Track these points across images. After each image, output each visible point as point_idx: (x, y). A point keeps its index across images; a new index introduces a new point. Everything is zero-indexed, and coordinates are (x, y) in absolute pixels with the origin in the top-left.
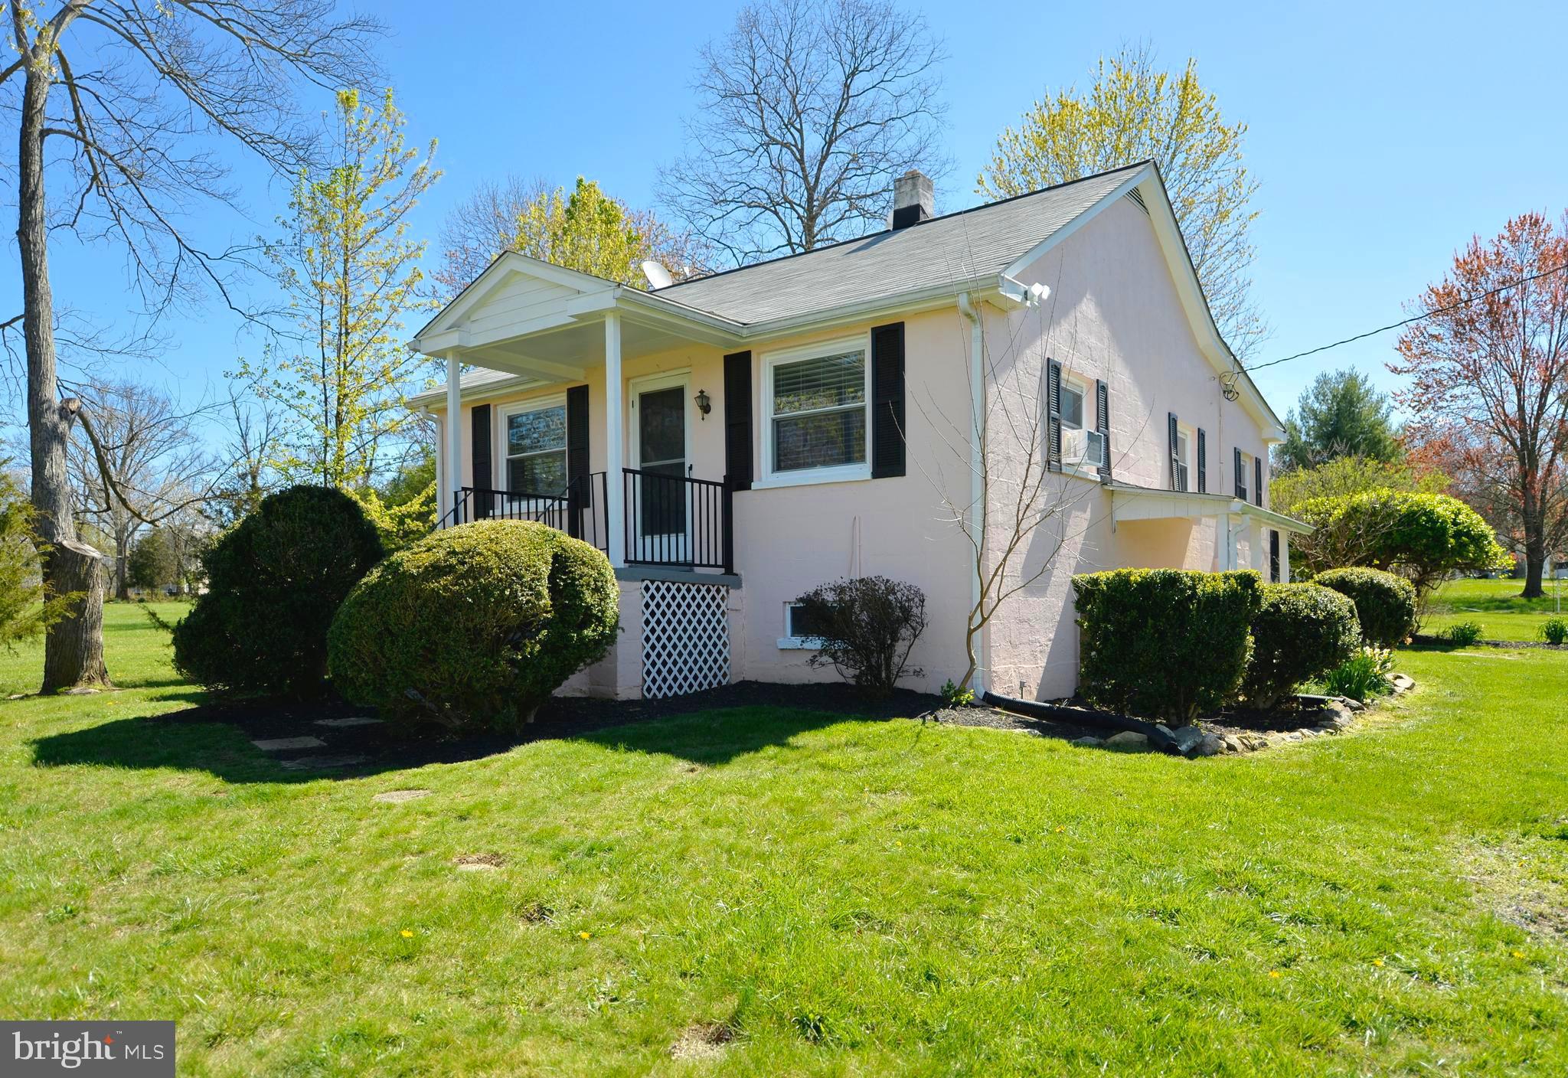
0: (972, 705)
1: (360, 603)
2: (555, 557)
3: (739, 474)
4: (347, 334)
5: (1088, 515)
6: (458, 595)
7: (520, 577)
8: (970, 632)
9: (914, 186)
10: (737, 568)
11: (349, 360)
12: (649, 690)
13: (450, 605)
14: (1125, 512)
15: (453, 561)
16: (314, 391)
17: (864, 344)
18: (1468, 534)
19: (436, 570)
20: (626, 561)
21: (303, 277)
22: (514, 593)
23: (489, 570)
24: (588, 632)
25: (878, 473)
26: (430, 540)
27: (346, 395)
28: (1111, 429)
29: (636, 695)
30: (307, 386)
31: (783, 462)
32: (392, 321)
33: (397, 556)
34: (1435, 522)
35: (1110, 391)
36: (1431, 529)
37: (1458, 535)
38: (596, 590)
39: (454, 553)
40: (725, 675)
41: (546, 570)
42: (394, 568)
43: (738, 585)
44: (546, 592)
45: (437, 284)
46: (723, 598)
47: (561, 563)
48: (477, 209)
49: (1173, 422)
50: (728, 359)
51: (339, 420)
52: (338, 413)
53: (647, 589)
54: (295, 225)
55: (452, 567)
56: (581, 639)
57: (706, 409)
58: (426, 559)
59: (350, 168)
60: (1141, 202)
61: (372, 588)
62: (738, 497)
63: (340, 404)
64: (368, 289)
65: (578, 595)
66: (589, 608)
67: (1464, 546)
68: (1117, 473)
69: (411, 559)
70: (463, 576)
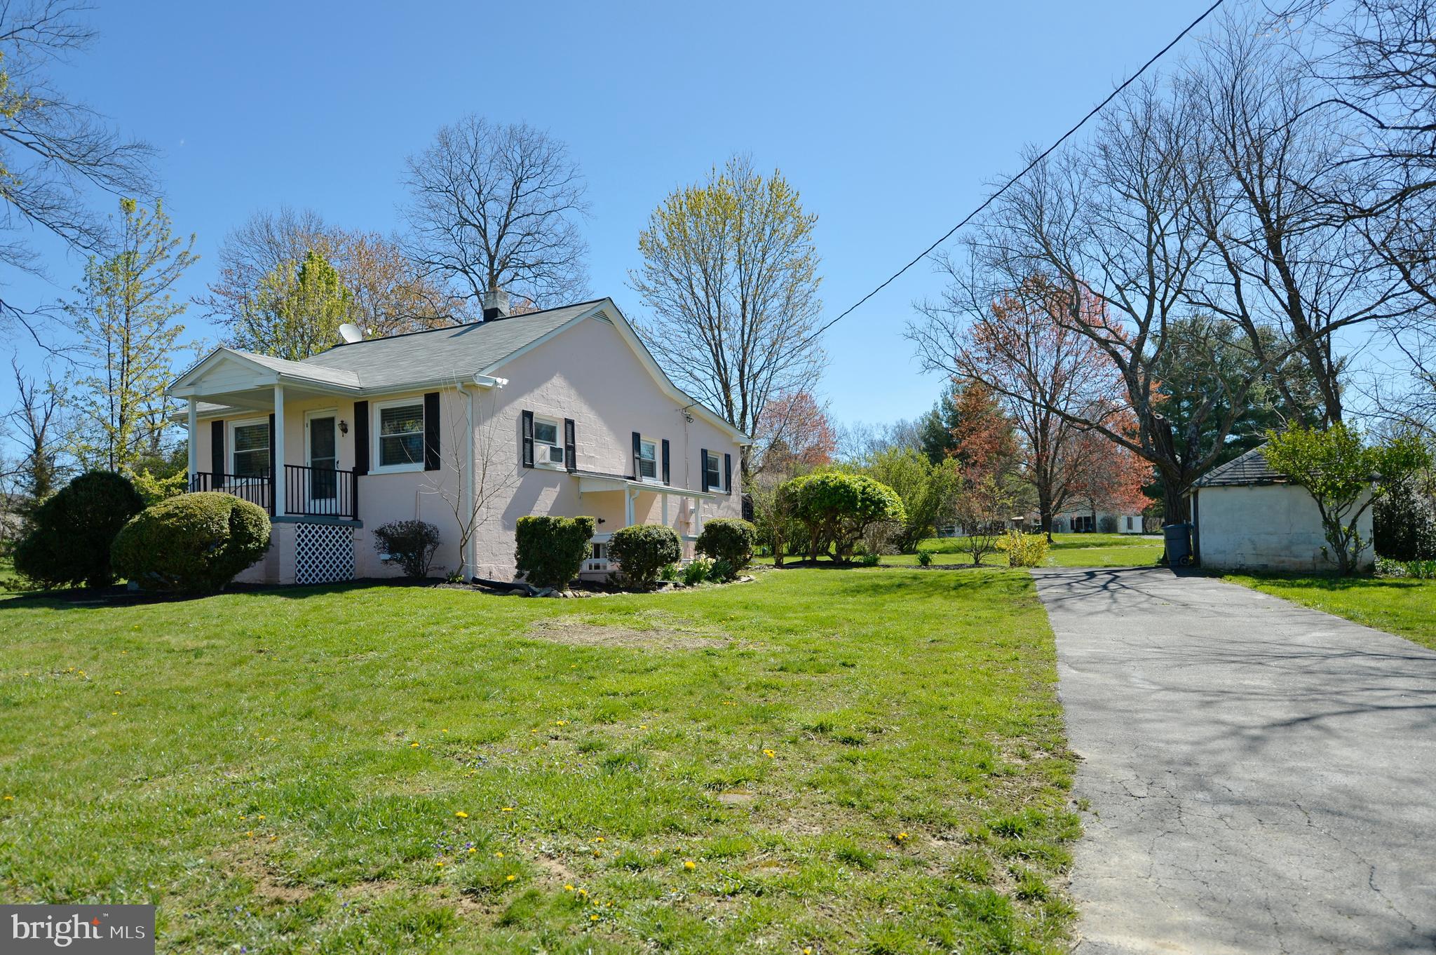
0: (465, 583)
1: (128, 531)
2: (233, 510)
3: (362, 466)
4: (129, 362)
5: (558, 489)
6: (179, 526)
7: (212, 519)
8: (461, 547)
9: (495, 297)
10: (360, 517)
11: (130, 380)
12: (300, 580)
13: (175, 531)
14: (586, 488)
15: (177, 511)
16: (102, 401)
17: (421, 401)
18: (870, 500)
19: (168, 515)
20: (286, 513)
21: (94, 323)
22: (208, 527)
23: (195, 516)
24: (251, 546)
25: (427, 468)
26: (167, 501)
27: (127, 405)
28: (577, 443)
29: (292, 582)
30: (99, 399)
31: (385, 461)
32: (161, 357)
33: (148, 509)
34: (848, 492)
35: (576, 423)
36: (847, 496)
37: (863, 500)
38: (256, 525)
39: (178, 508)
40: (351, 574)
41: (227, 516)
42: (146, 515)
43: (361, 526)
44: (226, 526)
45: (215, 296)
46: (350, 533)
47: (236, 512)
48: (252, 232)
49: (636, 437)
50: (356, 404)
51: (122, 421)
52: (121, 416)
53: (299, 527)
54: (88, 291)
55: (176, 514)
56: (247, 548)
57: (345, 430)
58: (163, 510)
59: (129, 253)
60: (608, 319)
61: (135, 524)
62: (361, 479)
63: (122, 410)
64: (145, 331)
65: (245, 528)
66: (251, 534)
67: (867, 507)
68: (579, 466)
69: (154, 511)
70: (183, 518)
